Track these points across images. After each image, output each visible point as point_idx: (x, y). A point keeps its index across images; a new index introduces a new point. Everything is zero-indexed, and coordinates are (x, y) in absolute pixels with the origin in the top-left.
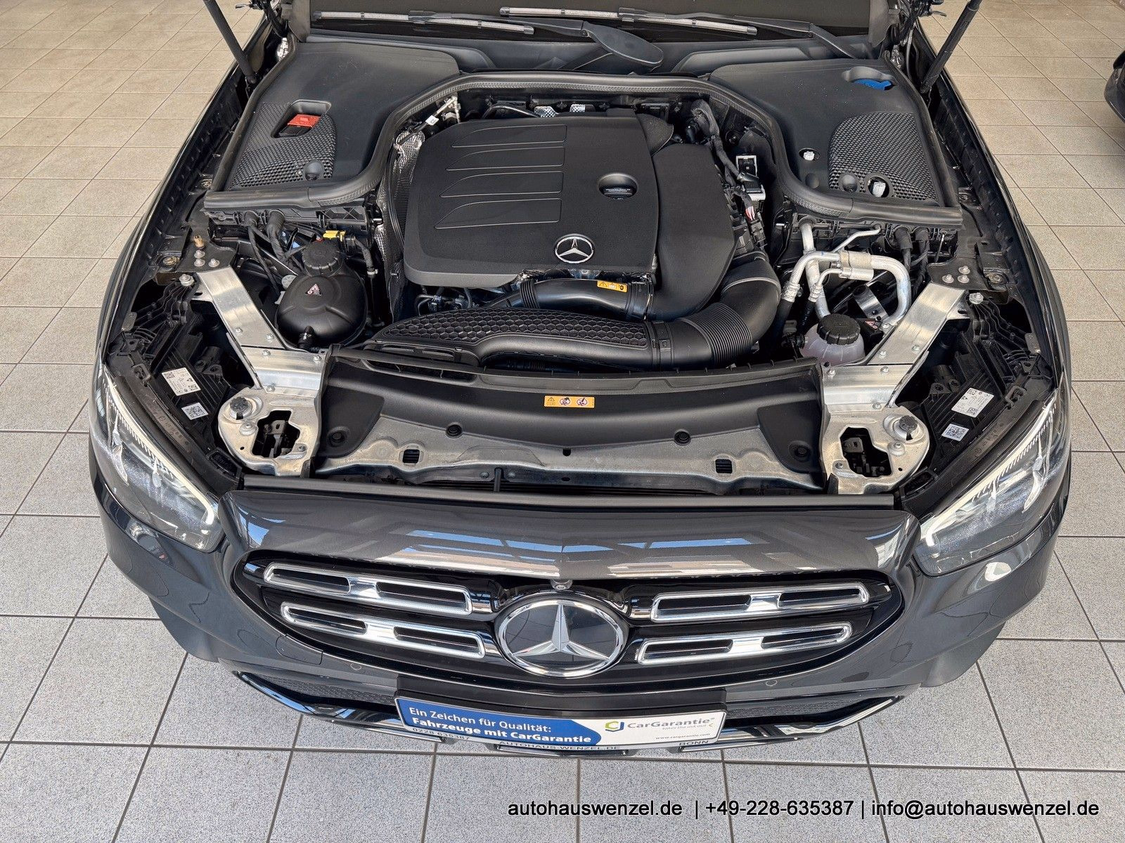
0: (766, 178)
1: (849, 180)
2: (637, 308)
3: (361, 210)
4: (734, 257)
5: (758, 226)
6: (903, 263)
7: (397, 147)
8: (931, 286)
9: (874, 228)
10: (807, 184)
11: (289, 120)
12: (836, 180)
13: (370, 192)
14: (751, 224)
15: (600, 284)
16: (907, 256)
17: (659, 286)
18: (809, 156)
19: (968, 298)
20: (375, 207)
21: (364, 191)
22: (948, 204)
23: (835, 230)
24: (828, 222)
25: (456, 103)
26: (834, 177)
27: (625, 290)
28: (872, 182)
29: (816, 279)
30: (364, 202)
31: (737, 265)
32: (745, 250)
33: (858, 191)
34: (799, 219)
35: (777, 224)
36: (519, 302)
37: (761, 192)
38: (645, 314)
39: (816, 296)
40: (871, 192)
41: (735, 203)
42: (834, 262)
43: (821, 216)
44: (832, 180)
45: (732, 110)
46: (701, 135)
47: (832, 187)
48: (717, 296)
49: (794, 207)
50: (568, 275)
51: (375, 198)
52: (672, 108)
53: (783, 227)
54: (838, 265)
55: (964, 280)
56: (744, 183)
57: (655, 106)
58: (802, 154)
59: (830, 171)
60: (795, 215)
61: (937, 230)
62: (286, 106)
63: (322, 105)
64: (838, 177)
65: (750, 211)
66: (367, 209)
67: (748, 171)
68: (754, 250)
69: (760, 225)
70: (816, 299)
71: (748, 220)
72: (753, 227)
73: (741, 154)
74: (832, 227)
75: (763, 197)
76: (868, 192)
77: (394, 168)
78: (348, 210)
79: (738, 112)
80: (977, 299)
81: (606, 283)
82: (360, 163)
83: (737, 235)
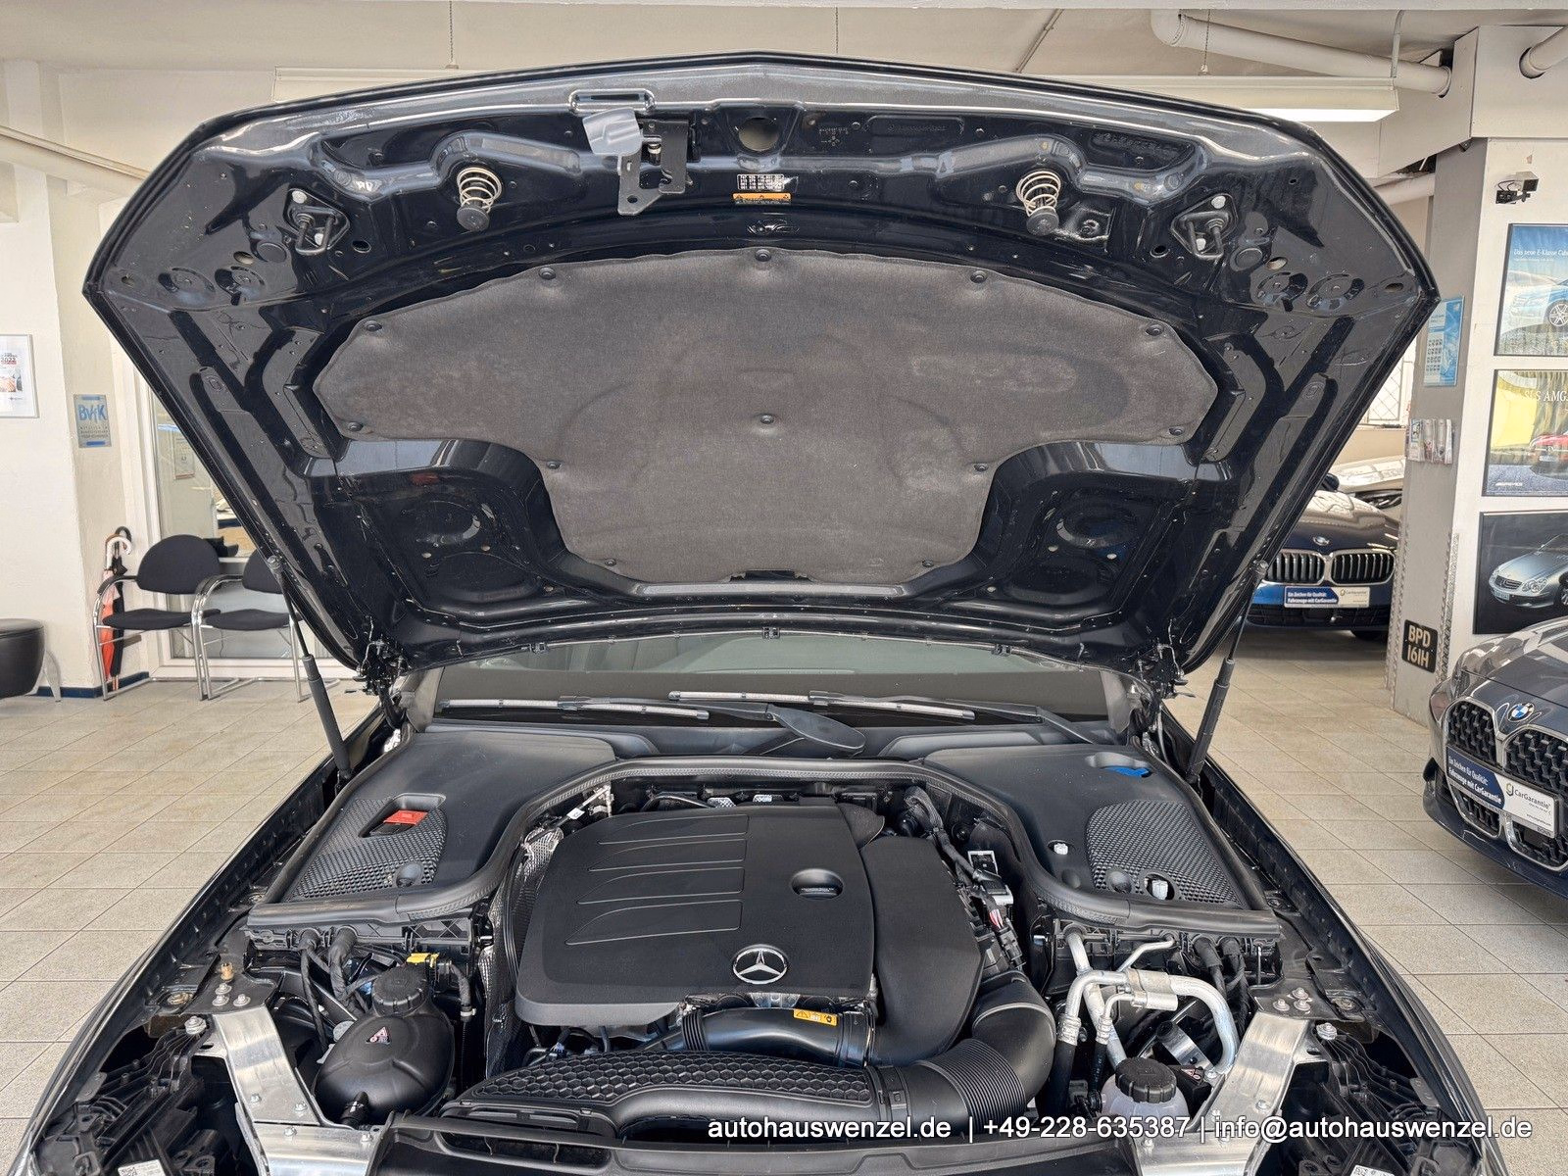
0: (1010, 877)
1: (1118, 878)
2: (854, 1053)
3: (465, 925)
4: (983, 980)
5: (1009, 936)
6: (1215, 986)
7: (526, 846)
8: (1259, 1016)
9: (1164, 939)
10: (1065, 881)
11: (386, 817)
12: (1102, 878)
13: (482, 900)
14: (1000, 934)
15: (798, 1014)
16: (1218, 976)
17: (882, 1017)
18: (1062, 849)
19: (1315, 1032)
20: (485, 920)
21: (473, 899)
22: (1253, 906)
23: (1113, 942)
24: (1102, 932)
25: (608, 793)
26: (1098, 874)
27: (834, 1023)
28: (1150, 882)
29: (1102, 1012)
30: (472, 912)
31: (988, 990)
32: (997, 969)
33: (1133, 891)
34: (1062, 927)
35: (1036, 937)
36: (680, 1045)
37: (1007, 894)
38: (865, 1059)
39: (1106, 1036)
40: (1151, 894)
41: (974, 909)
42: (1122, 985)
43: (1092, 925)
44: (1097, 878)
45: (956, 799)
46: (920, 830)
47: (1099, 887)
48: (966, 1030)
49: (1053, 912)
50: (751, 1003)
51: (488, 909)
52: (880, 798)
53: (1043, 940)
54: (1127, 989)
55: (1303, 1006)
56: (982, 883)
57: (860, 796)
58: (1052, 848)
59: (1092, 867)
60: (1056, 922)
61: (1249, 941)
62: (385, 802)
63: (433, 799)
64: (1103, 874)
65: (996, 916)
66: (474, 922)
67: (986, 869)
68: (1009, 969)
69: (1011, 935)
70: (1106, 1039)
71: (995, 928)
72: (1003, 937)
73: (975, 849)
74: (1109, 939)
75: (1010, 900)
76: (1146, 893)
77: (518, 873)
78: (447, 924)
79: (964, 801)
80: (1328, 1032)
81: (806, 1012)
82: (473, 864)
83: (983, 947)
